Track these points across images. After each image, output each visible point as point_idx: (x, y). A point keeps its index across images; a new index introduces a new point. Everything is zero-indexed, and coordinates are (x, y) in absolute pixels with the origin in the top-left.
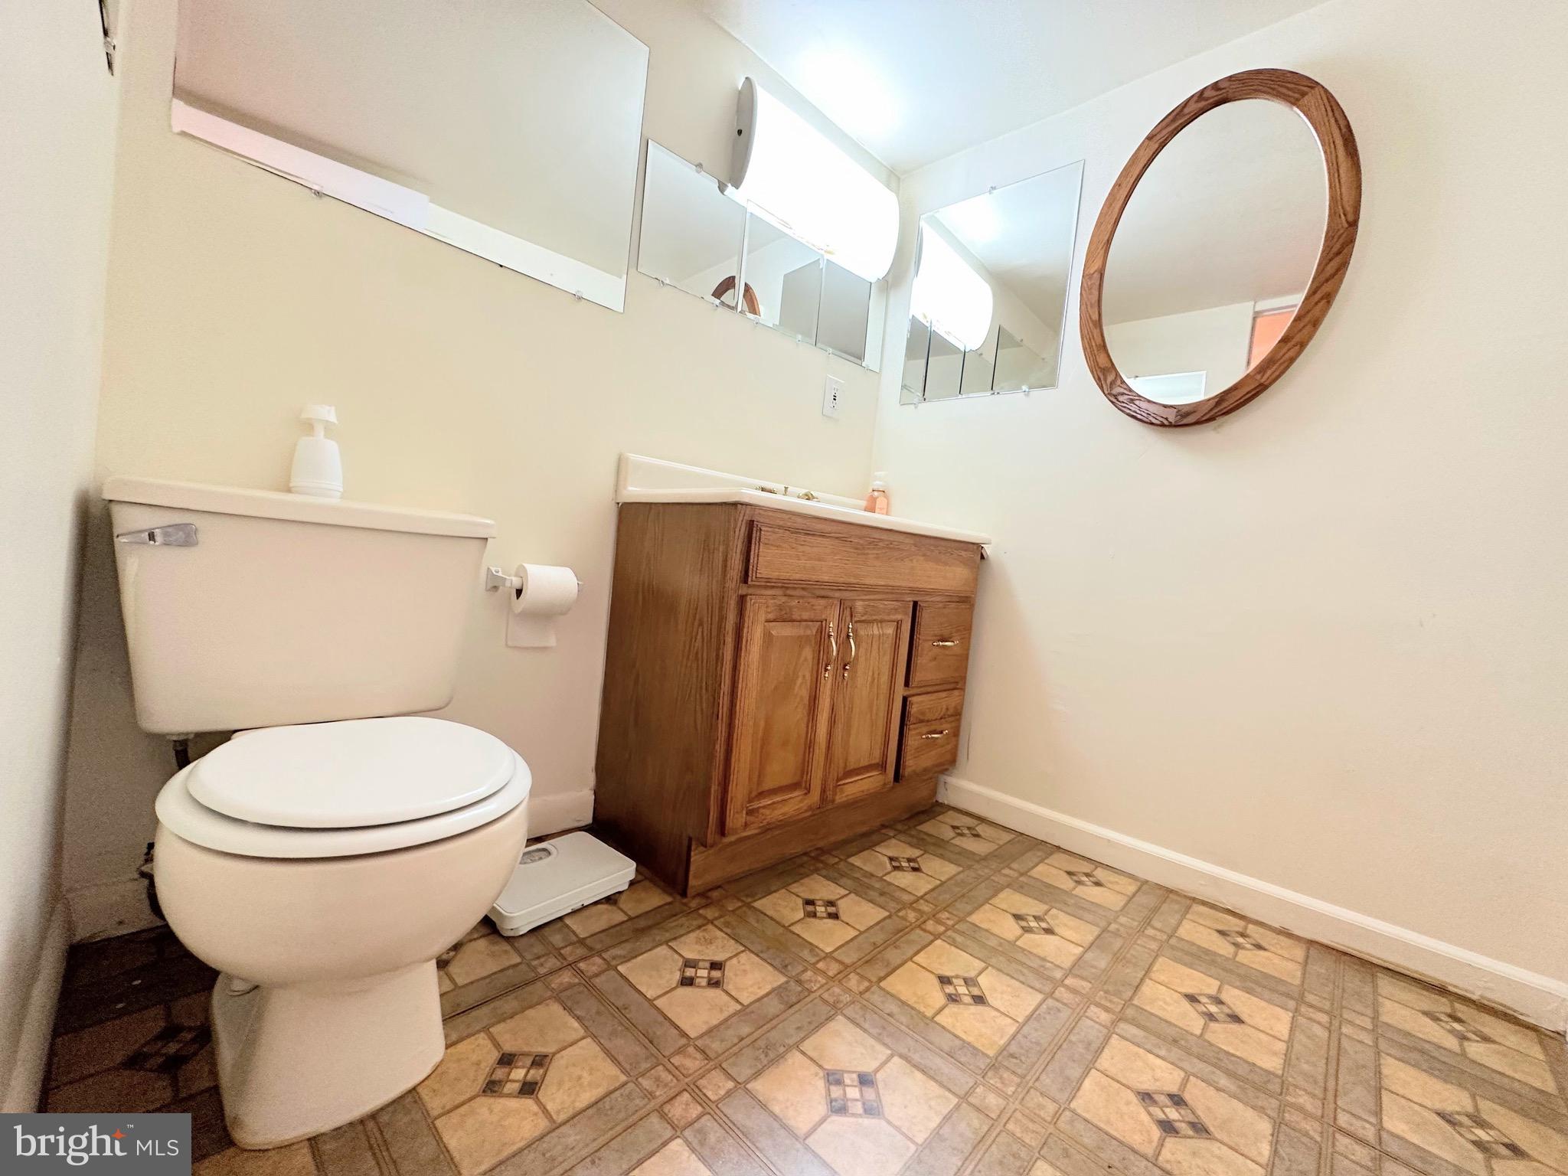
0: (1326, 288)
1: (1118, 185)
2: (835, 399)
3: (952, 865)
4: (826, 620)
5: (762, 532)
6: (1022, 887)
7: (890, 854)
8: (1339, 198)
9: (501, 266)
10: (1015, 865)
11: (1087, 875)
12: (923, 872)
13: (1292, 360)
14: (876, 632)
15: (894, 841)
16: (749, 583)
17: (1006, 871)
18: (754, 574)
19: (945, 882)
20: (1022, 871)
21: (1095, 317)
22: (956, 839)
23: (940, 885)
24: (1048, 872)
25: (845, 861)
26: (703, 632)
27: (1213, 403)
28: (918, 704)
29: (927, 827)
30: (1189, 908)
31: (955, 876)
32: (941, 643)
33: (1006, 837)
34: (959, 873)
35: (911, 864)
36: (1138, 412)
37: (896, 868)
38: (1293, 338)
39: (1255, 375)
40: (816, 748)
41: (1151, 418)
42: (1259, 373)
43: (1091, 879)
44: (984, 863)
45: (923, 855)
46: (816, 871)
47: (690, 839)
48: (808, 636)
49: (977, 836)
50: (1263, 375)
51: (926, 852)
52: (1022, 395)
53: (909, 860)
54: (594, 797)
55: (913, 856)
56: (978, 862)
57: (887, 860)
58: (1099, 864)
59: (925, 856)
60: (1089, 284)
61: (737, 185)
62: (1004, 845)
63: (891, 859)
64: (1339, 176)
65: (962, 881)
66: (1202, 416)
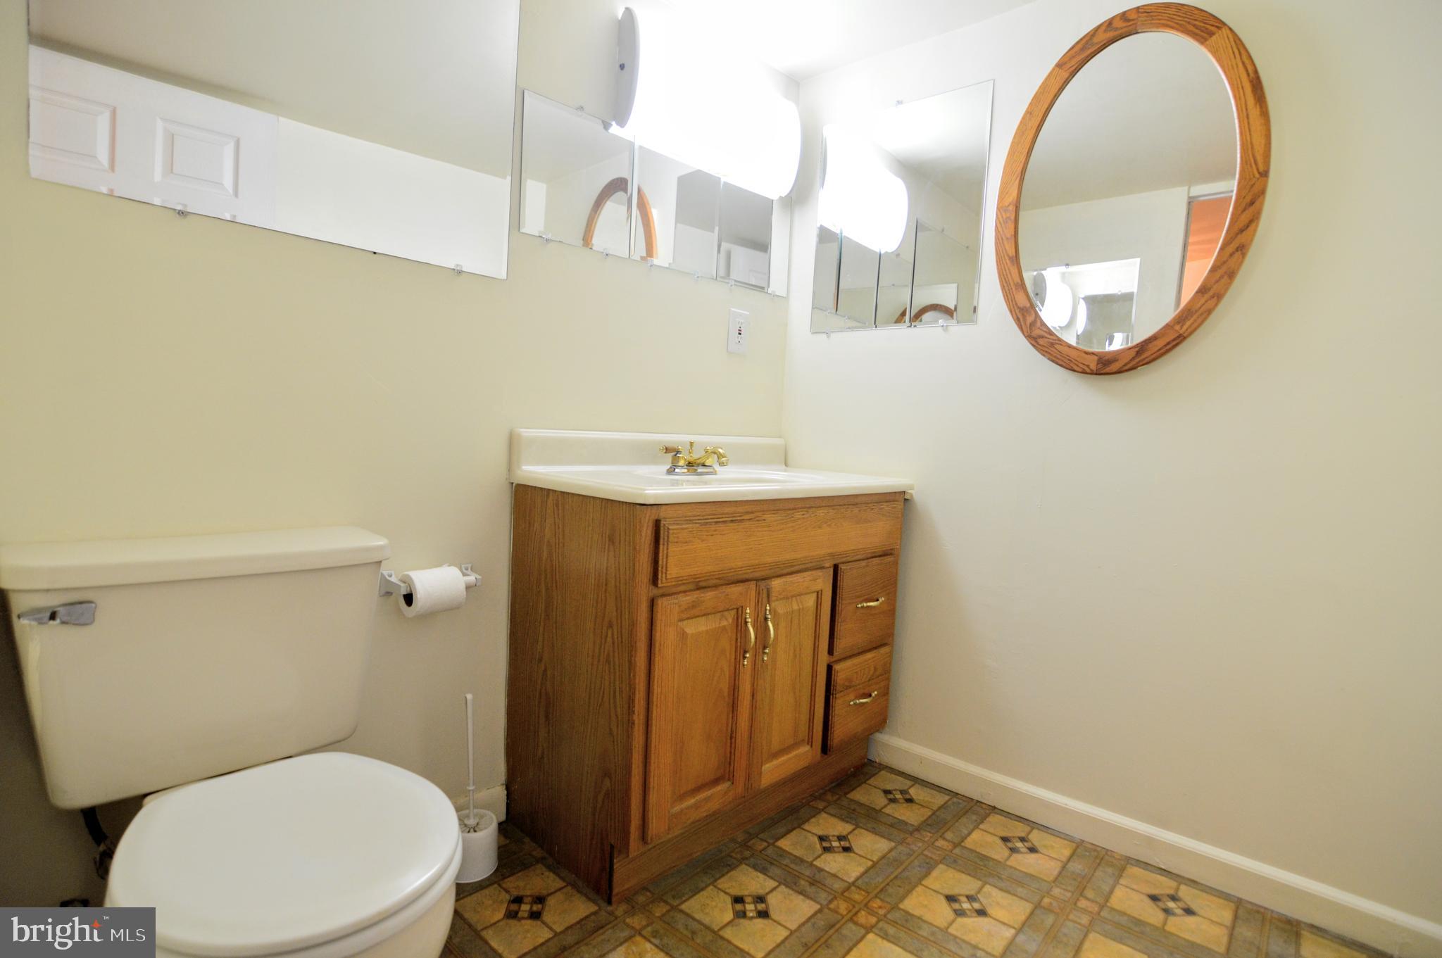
0: (1241, 239)
1: (1029, 113)
2: (740, 334)
3: (884, 840)
4: (742, 607)
5: (671, 532)
6: (955, 861)
7: (820, 833)
8: (1250, 146)
9: (375, 253)
10: (949, 835)
11: (1022, 840)
12: (854, 853)
13: (1209, 312)
14: (795, 607)
15: (824, 815)
16: (659, 585)
17: (941, 843)
18: (664, 575)
19: (877, 862)
20: (956, 841)
21: (1012, 252)
22: (889, 807)
23: (872, 867)
24: (983, 839)
25: (773, 844)
26: (613, 634)
27: (1133, 353)
28: (843, 670)
29: (859, 795)
30: (1123, 870)
31: (887, 853)
32: (865, 605)
33: (941, 799)
34: (891, 850)
35: (842, 843)
36: (1059, 357)
37: (826, 850)
38: (1209, 289)
39: (1174, 325)
40: (738, 735)
41: (1072, 365)
42: (1178, 323)
43: (1026, 844)
44: (917, 835)
45: (854, 830)
46: (743, 860)
47: (612, 847)
48: (724, 626)
49: (910, 801)
50: (1182, 326)
51: (857, 826)
52: (940, 329)
53: (840, 838)
54: (506, 792)
55: (845, 833)
56: (911, 834)
57: (816, 840)
58: (1033, 825)
59: (856, 832)
60: (1004, 217)
61: (622, 124)
62: (937, 810)
63: (821, 838)
64: (1249, 123)
65: (895, 860)
66: (1124, 366)
